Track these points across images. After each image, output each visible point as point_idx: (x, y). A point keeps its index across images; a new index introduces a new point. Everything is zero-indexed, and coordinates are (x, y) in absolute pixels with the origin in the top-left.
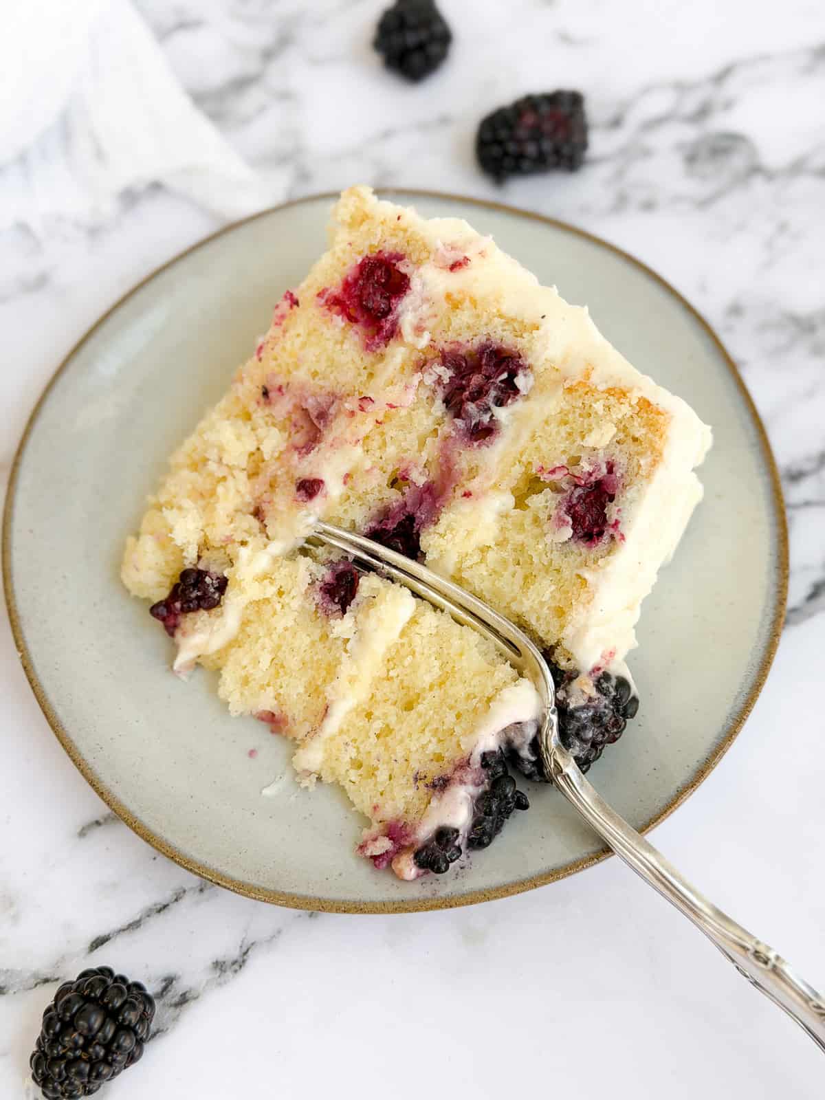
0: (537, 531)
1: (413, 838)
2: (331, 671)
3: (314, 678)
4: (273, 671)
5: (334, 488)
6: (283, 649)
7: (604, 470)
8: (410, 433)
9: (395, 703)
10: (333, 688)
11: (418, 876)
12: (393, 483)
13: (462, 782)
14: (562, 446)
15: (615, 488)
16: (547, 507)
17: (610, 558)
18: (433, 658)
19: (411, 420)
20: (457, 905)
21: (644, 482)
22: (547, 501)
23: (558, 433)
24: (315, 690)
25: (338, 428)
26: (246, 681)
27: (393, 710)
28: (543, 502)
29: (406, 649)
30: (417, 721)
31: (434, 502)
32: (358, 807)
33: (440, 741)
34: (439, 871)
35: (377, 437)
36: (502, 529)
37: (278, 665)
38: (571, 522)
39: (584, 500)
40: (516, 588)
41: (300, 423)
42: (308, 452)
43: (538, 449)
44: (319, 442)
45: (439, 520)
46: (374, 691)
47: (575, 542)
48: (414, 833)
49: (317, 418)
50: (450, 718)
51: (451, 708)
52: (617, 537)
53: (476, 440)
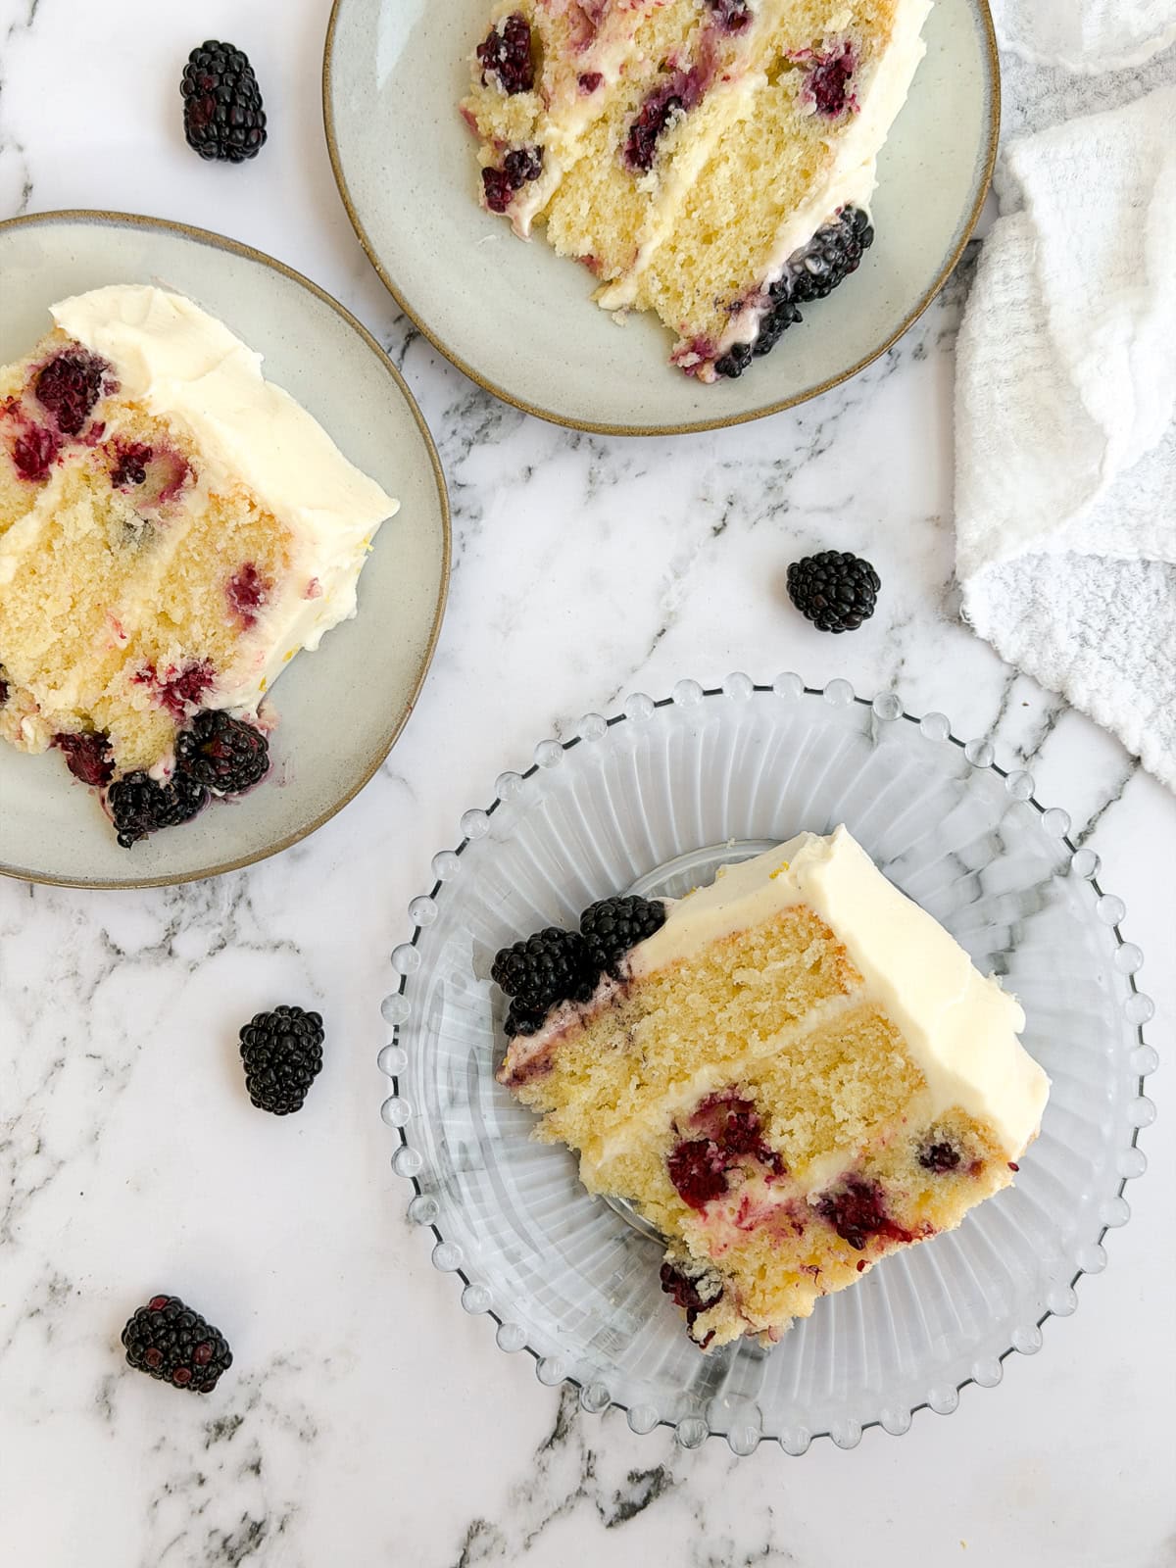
0: (787, 105)
1: (715, 352)
2: (640, 217)
3: (624, 224)
4: (590, 219)
5: (611, 77)
6: (599, 199)
7: (843, 51)
8: (675, 25)
9: (695, 237)
10: (642, 234)
11: (717, 379)
12: (662, 67)
13: (753, 305)
14: (807, 31)
15: (851, 66)
16: (794, 85)
17: (848, 127)
18: (729, 201)
19: (676, 13)
20: (734, 424)
21: (876, 59)
22: (795, 80)
23: (803, 19)
24: (626, 235)
25: (611, 24)
26: (569, 226)
27: (693, 244)
28: (791, 79)
29: (704, 195)
30: (715, 254)
31: (698, 85)
32: (668, 324)
33: (735, 271)
34: (734, 376)
35: (647, 29)
36: (758, 104)
37: (595, 213)
38: (815, 97)
39: (827, 78)
40: (770, 153)
41: (577, 20)
42: (586, 48)
43: (786, 33)
44: (596, 38)
45: (702, 102)
46: (676, 229)
47: (820, 114)
48: (716, 348)
49: (592, 15)
50: (745, 251)
51: (745, 243)
52: (854, 109)
53: (732, 29)
